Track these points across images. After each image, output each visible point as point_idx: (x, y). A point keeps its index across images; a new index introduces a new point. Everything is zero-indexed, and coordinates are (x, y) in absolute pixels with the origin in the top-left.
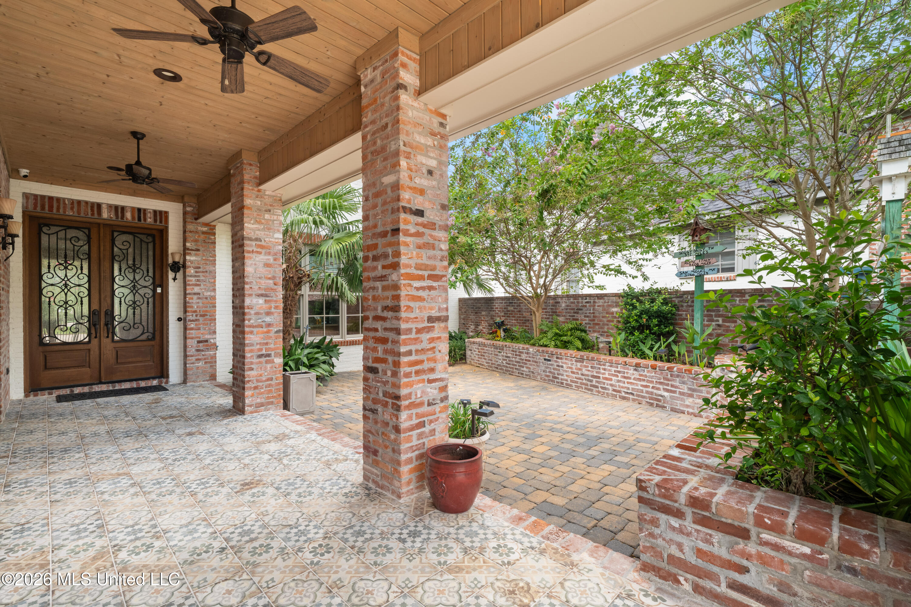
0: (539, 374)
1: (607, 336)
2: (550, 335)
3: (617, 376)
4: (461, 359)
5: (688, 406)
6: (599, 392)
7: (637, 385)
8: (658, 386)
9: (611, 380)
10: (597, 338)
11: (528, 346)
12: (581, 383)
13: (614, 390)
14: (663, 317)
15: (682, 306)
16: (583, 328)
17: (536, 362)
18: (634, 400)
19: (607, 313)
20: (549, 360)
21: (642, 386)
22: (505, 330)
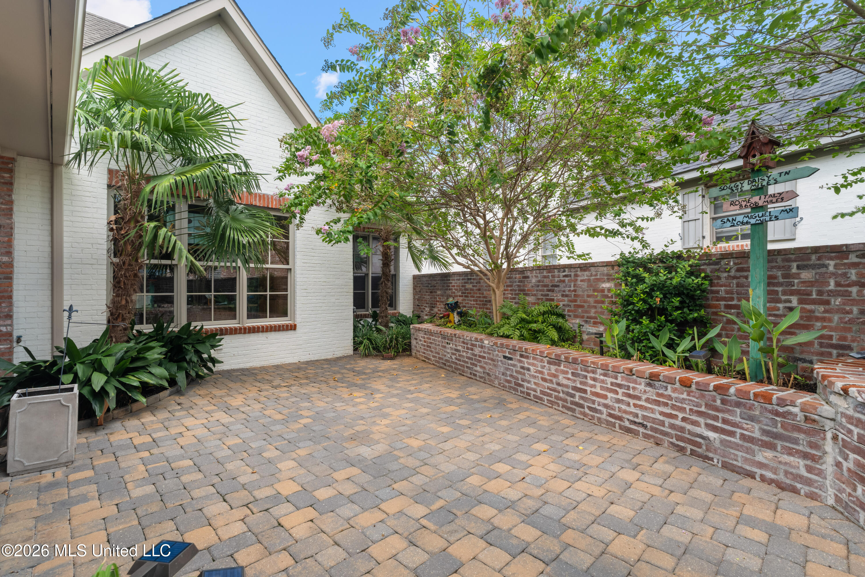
0: (496, 377)
1: (595, 323)
2: (513, 321)
3: (617, 393)
4: (404, 350)
5: (761, 465)
6: (585, 415)
7: (653, 411)
8: (694, 418)
9: (605, 397)
10: (580, 326)
11: (483, 336)
12: (557, 397)
13: (610, 415)
14: (687, 295)
15: (719, 278)
16: (560, 311)
17: (492, 360)
18: (646, 436)
19: (594, 291)
20: (510, 359)
21: (662, 413)
22: (460, 314)
